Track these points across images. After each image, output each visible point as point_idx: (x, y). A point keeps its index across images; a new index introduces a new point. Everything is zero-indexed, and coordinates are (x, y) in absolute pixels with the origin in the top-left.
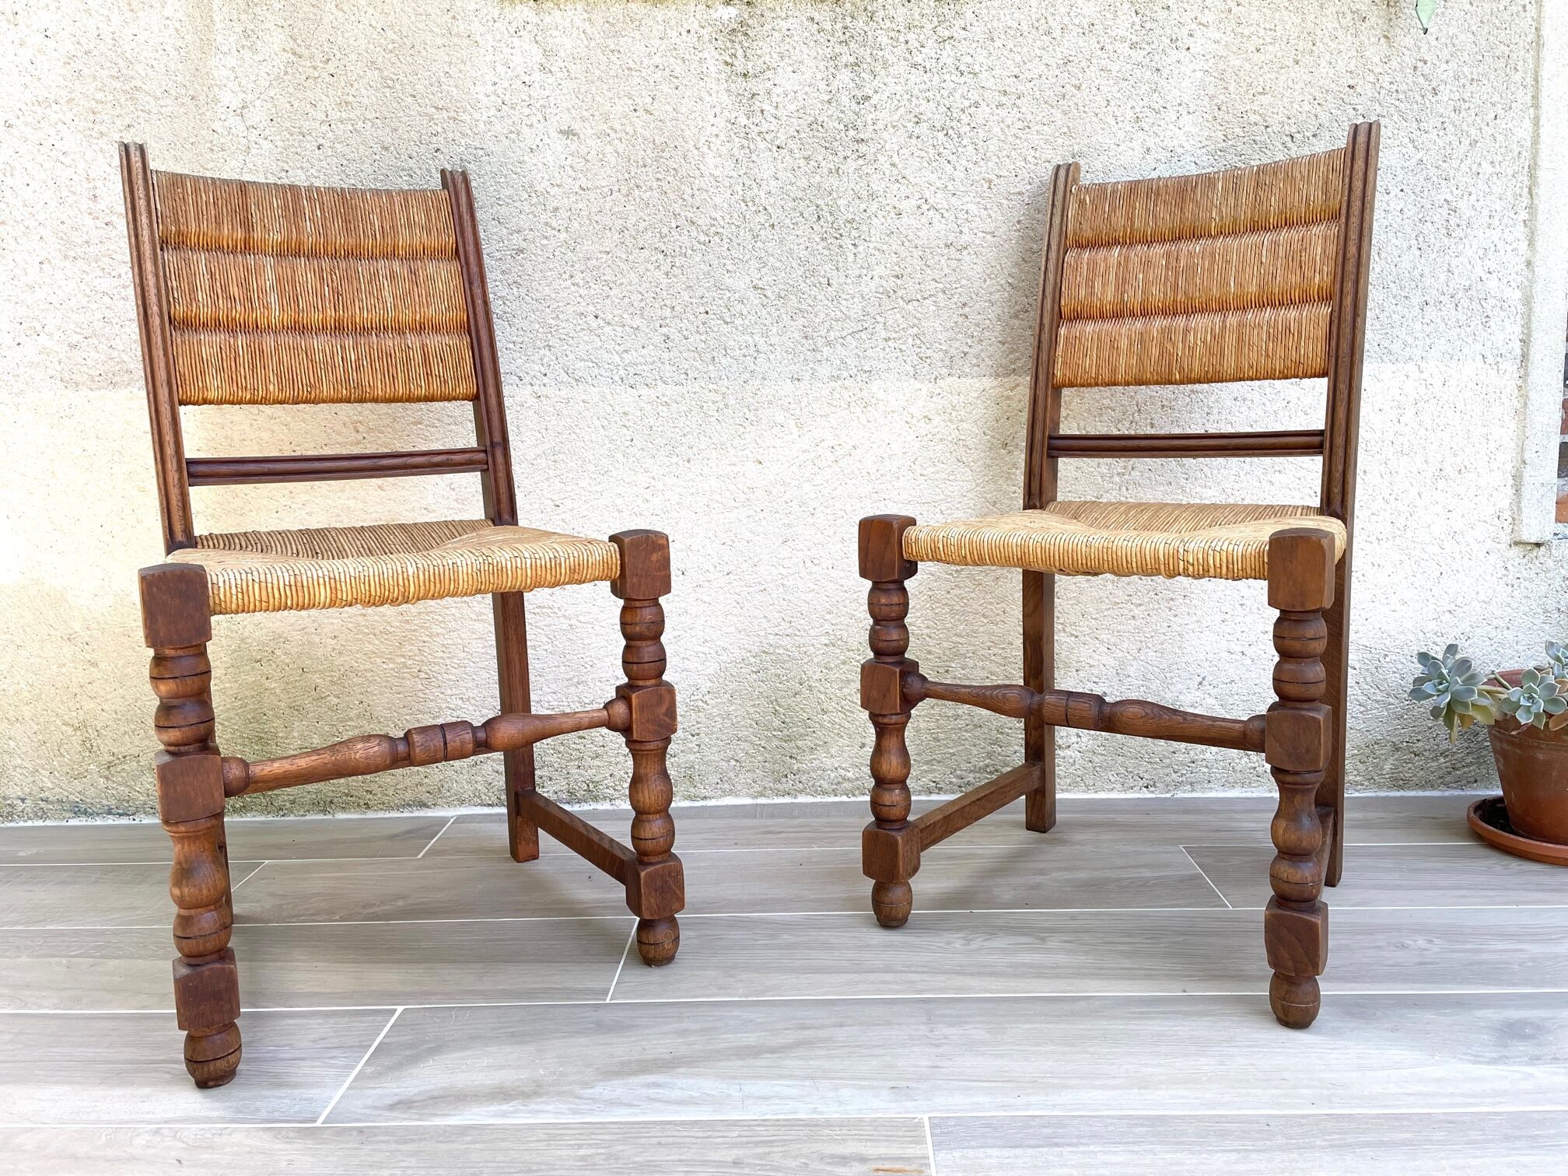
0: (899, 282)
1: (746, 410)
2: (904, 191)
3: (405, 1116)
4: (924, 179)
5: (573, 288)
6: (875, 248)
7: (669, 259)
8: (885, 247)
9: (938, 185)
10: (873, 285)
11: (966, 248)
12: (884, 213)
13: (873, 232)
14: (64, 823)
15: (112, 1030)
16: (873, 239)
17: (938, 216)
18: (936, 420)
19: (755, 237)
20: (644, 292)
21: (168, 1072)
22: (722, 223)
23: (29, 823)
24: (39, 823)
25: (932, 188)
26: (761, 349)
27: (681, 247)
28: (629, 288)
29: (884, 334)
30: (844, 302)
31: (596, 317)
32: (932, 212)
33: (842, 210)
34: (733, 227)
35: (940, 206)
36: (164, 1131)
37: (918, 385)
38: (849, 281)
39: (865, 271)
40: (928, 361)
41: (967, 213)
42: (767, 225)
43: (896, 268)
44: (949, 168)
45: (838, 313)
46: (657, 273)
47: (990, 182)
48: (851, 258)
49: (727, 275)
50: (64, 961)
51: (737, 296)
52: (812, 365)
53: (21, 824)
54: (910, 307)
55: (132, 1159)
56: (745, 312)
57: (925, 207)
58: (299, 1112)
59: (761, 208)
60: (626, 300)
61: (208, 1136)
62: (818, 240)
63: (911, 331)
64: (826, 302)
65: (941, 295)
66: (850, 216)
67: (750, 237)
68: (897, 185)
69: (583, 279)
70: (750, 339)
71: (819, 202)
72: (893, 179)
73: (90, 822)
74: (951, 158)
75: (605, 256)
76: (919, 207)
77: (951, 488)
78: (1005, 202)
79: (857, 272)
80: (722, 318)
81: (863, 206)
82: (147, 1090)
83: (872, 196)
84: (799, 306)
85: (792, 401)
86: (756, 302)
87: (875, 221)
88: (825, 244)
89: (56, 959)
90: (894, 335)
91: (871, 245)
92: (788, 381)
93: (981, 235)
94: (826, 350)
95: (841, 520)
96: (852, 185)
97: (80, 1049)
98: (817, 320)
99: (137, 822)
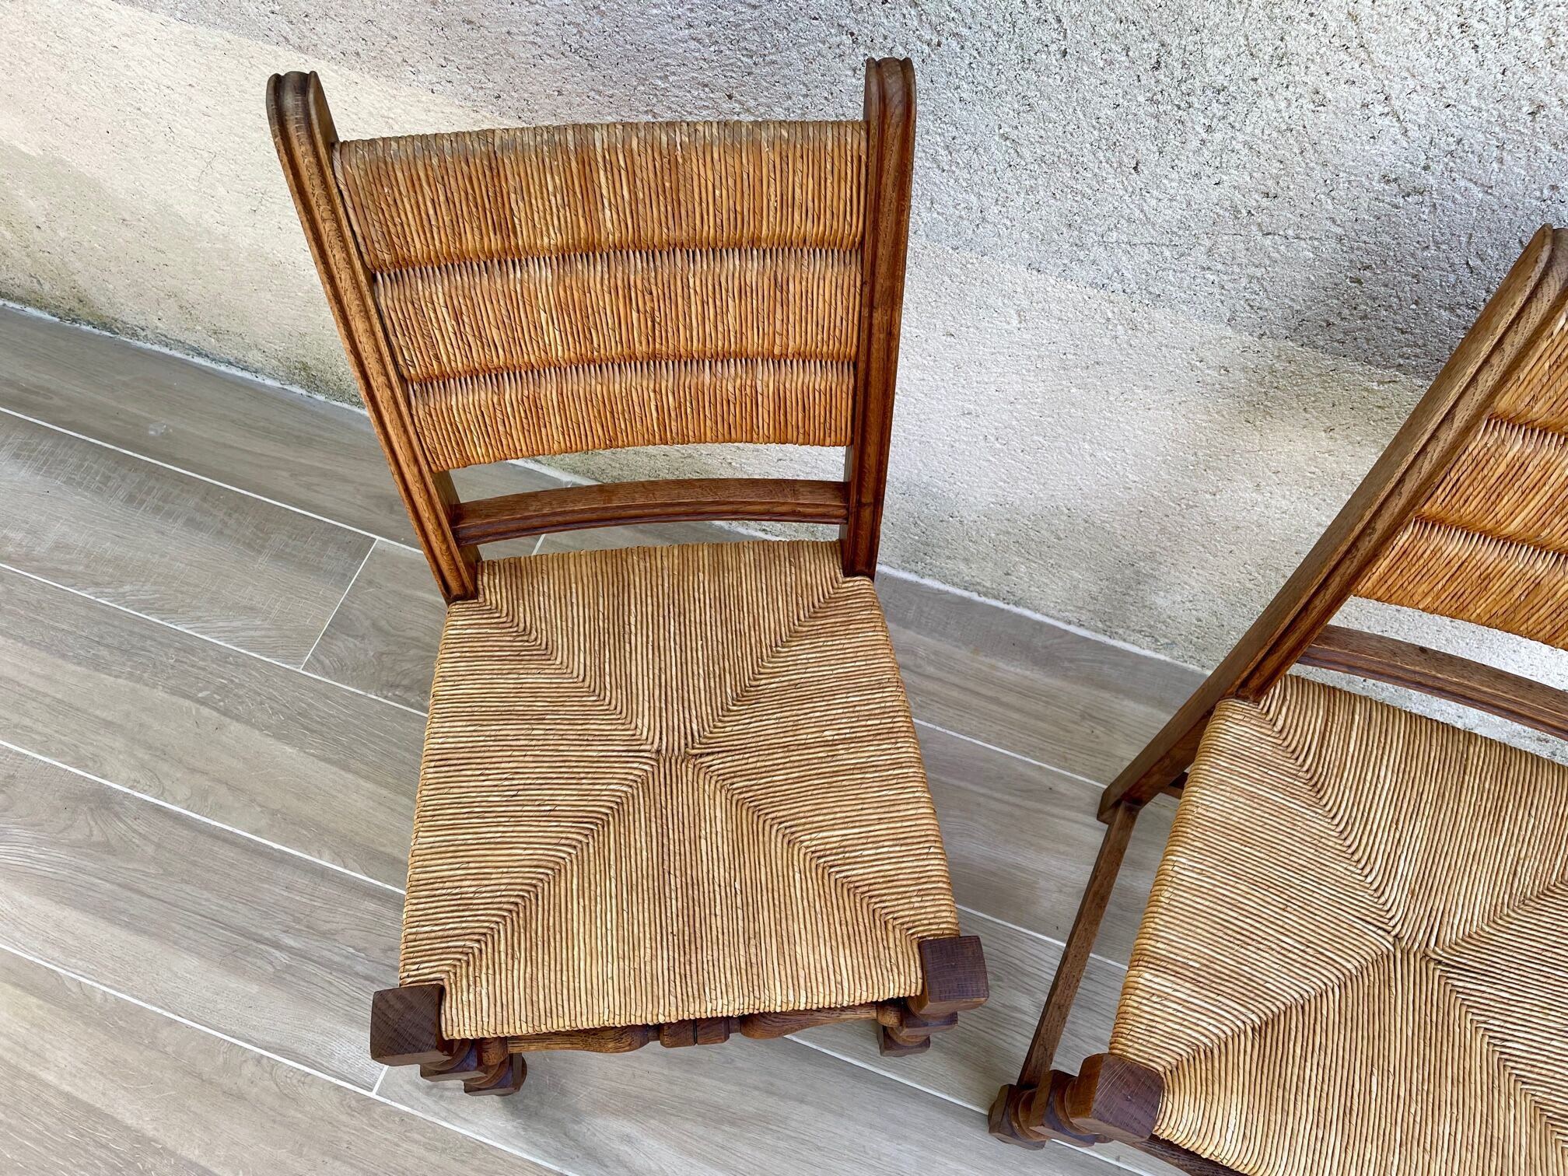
0: (1265, 202)
1: (946, 279)
2: (1352, 69)
3: (436, 1108)
4: (1404, 62)
5: (693, 44)
6: (1245, 143)
7: (862, 50)
8: (1265, 148)
9: (1426, 81)
10: (1215, 194)
11: (1421, 194)
12: (1288, 94)
13: (1253, 117)
14: (189, 358)
15: (232, 866)
16: (1249, 129)
17: (1396, 130)
18: (1238, 375)
19: (1026, 62)
20: (811, 86)
21: (271, 963)
22: (969, 21)
23: (156, 348)
24: (166, 350)
25: (1411, 83)
26: (990, 218)
27: (885, 38)
28: (786, 72)
29: (1203, 259)
30: (1154, 202)
31: (730, 97)
32: (1386, 121)
33: (1209, 65)
34: (989, 33)
35: (1408, 116)
36: (264, 1061)
37: (1229, 332)
38: (1174, 175)
39: (1209, 171)
40: (1261, 313)
41: (1459, 142)
42: (1053, 47)
43: (1270, 183)
44: (1468, 59)
45: (1137, 212)
46: (837, 64)
47: (1540, 107)
48: (1195, 144)
49: (958, 104)
50: (194, 706)
51: (968, 138)
52: (1066, 262)
53: (148, 346)
54: (1268, 241)
55: (240, 1097)
56: (976, 164)
57: (1379, 109)
58: (361, 1070)
59: (1050, 17)
60: (779, 88)
61: (295, 1082)
62: (1141, 99)
63: (1251, 270)
64: (1121, 193)
65: (1333, 243)
66: (1220, 80)
67: (1016, 59)
68: (1343, 56)
69: (710, 36)
70: (973, 199)
71: (1168, 39)
72: (1337, 42)
73: (213, 365)
74: (1486, 42)
75: (749, 11)
76: (1365, 106)
77: (1220, 440)
78: (1547, 148)
79: (1195, 168)
80: (934, 160)
81: (1255, 71)
82: (254, 989)
83: (1281, 59)
84: (1072, 183)
85: (1019, 290)
86: (999, 156)
87: (1266, 102)
88: (1152, 109)
89: (187, 703)
90: (1220, 267)
91: (1240, 137)
92: (1022, 268)
93: (1462, 183)
94: (1098, 252)
95: (1050, 419)
96: (1247, 28)
97: (206, 895)
98: (1097, 211)
99: (260, 380)
